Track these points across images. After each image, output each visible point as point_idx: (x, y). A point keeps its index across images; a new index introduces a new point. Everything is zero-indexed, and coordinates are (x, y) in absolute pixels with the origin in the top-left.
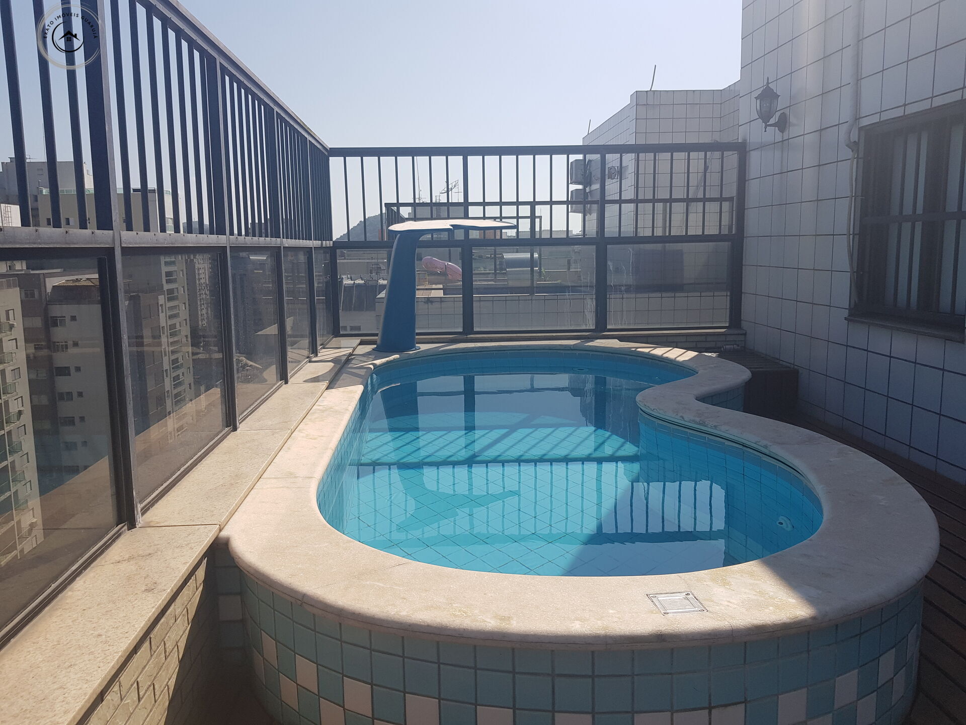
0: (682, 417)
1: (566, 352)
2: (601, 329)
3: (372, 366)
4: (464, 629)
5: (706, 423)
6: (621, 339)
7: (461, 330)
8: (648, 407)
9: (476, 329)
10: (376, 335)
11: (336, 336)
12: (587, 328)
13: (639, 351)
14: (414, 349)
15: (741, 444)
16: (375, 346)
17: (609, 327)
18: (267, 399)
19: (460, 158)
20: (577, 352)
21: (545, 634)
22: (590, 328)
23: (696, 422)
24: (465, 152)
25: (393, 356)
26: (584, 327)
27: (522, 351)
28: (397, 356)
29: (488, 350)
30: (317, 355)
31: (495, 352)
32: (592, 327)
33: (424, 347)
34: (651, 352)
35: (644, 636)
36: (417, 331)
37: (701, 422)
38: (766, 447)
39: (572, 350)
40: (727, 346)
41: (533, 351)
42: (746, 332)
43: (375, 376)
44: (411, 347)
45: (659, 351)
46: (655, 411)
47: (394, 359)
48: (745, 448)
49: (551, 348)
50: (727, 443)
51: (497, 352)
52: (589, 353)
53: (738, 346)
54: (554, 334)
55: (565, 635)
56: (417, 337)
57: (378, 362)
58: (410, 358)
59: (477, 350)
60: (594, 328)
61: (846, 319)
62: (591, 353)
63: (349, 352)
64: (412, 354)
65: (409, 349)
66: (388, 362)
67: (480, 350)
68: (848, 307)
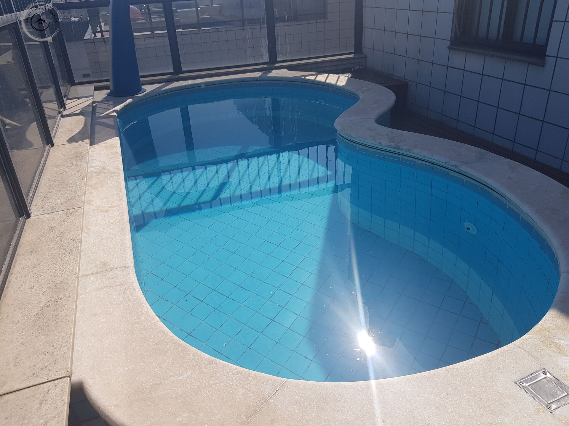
0: (380, 143)
1: (255, 82)
2: (274, 62)
3: (115, 114)
5: (401, 147)
6: (290, 69)
7: (172, 71)
8: (350, 135)
9: (184, 69)
10: (108, 80)
11: (72, 85)
12: (264, 61)
13: (307, 79)
14: (141, 92)
15: (431, 163)
16: (108, 91)
17: (278, 59)
20: (262, 82)
22: (266, 61)
23: (392, 147)
25: (127, 101)
26: (261, 61)
27: (222, 85)
28: (130, 100)
29: (196, 86)
30: (66, 109)
33: (148, 88)
34: (315, 79)
36: (141, 74)
37: (396, 147)
38: (456, 166)
39: (258, 80)
41: (230, 84)
42: (366, 57)
43: (119, 120)
44: (139, 90)
45: (321, 78)
46: (357, 138)
47: (129, 103)
48: (433, 166)
49: (243, 80)
50: (418, 161)
52: (270, 82)
54: (242, 69)
56: (141, 79)
57: (118, 108)
58: (141, 99)
59: (189, 87)
60: (269, 61)
61: (448, 47)
63: (90, 100)
64: (142, 96)
65: (138, 92)
66: (125, 106)
67: (192, 87)
68: (449, 39)
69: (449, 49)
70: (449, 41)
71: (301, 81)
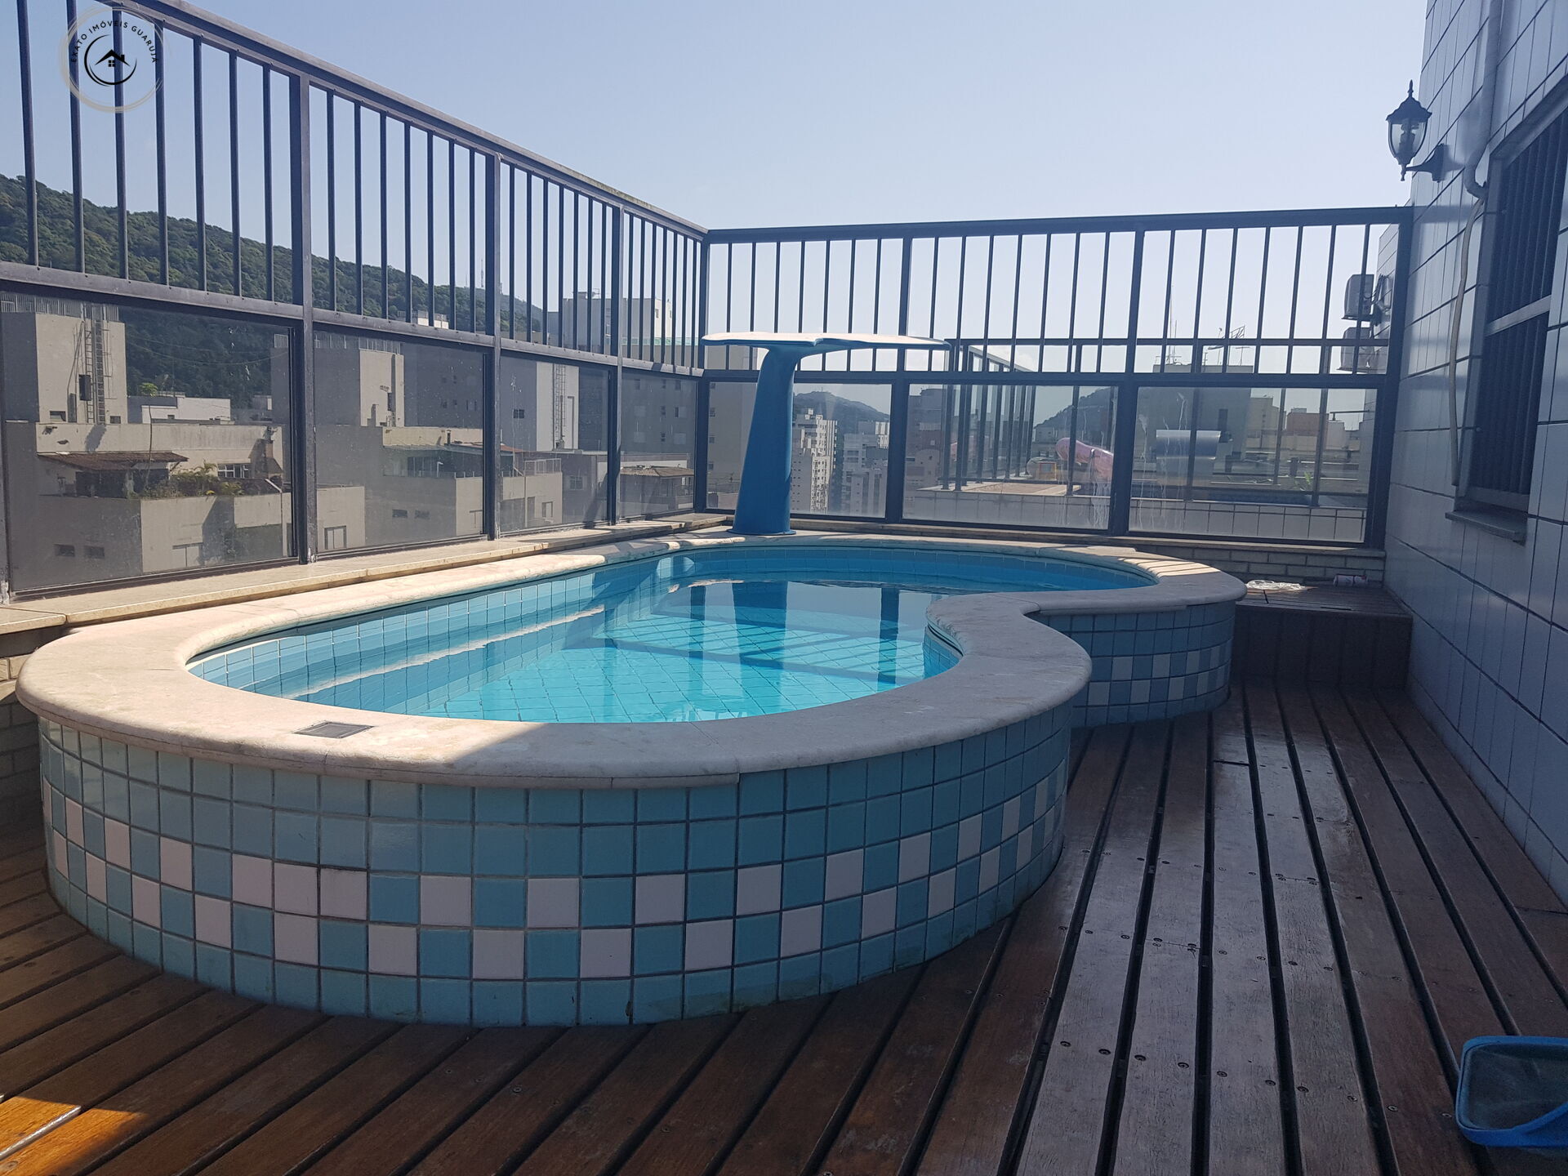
2: (1117, 529)
6: (1143, 548)
7: (881, 516)
9: (905, 516)
11: (699, 511)
12: (1094, 527)
13: (1127, 563)
14: (779, 534)
17: (1131, 529)
19: (899, 242)
20: (1046, 561)
22: (1098, 528)
24: (908, 232)
25: (733, 539)
26: (1088, 526)
28: (741, 539)
29: (904, 546)
30: (612, 524)
31: (915, 551)
32: (1104, 526)
33: (799, 533)
34: (1139, 564)
36: (791, 511)
39: (1039, 557)
42: (1385, 557)
44: (778, 529)
47: (734, 543)
51: (918, 551)
52: (1063, 563)
56: (791, 519)
58: (768, 544)
59: (885, 545)
60: (1106, 528)
62: (1066, 564)
65: (770, 532)
67: (889, 545)
70: (1454, 500)
71: (1116, 566)
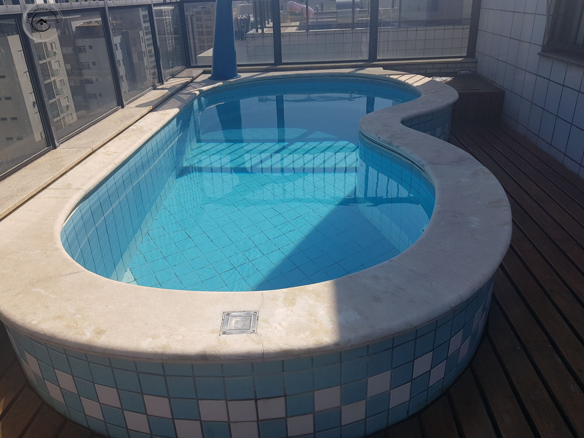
0: (379, 138)
1: (345, 78)
2: (372, 60)
3: (198, 92)
4: (66, 340)
5: (393, 143)
6: (385, 67)
7: (273, 62)
9: (283, 61)
10: (210, 66)
11: (188, 68)
12: (363, 59)
13: (391, 78)
14: (236, 77)
16: (210, 75)
17: (378, 58)
18: (99, 121)
20: (351, 78)
21: (119, 349)
22: (364, 59)
23: (386, 142)
25: (218, 84)
26: (360, 59)
27: (313, 78)
28: (221, 83)
29: (287, 77)
30: (163, 84)
31: (293, 79)
32: (366, 58)
33: (243, 75)
34: (398, 79)
35: (191, 356)
36: (238, 63)
37: (389, 143)
39: (347, 76)
40: (462, 72)
41: (320, 78)
42: (477, 61)
43: (203, 99)
44: (234, 75)
46: (365, 131)
47: (219, 86)
49: (332, 75)
51: (295, 78)
52: (358, 78)
53: (470, 71)
54: (337, 64)
55: (133, 351)
56: (238, 68)
57: (205, 88)
58: (232, 84)
59: (281, 77)
60: (368, 59)
61: (539, 54)
62: (360, 79)
63: (187, 81)
64: (233, 81)
65: (232, 77)
66: (213, 88)
67: (283, 77)
68: (541, 44)
69: (539, 56)
70: (540, 46)
71: (385, 79)
